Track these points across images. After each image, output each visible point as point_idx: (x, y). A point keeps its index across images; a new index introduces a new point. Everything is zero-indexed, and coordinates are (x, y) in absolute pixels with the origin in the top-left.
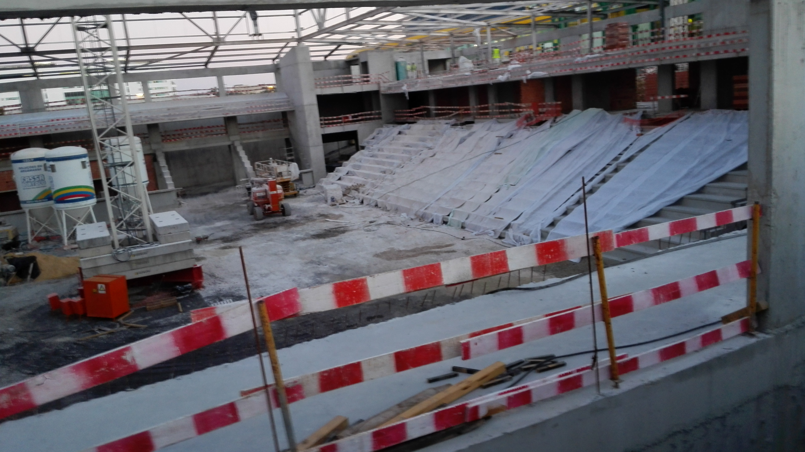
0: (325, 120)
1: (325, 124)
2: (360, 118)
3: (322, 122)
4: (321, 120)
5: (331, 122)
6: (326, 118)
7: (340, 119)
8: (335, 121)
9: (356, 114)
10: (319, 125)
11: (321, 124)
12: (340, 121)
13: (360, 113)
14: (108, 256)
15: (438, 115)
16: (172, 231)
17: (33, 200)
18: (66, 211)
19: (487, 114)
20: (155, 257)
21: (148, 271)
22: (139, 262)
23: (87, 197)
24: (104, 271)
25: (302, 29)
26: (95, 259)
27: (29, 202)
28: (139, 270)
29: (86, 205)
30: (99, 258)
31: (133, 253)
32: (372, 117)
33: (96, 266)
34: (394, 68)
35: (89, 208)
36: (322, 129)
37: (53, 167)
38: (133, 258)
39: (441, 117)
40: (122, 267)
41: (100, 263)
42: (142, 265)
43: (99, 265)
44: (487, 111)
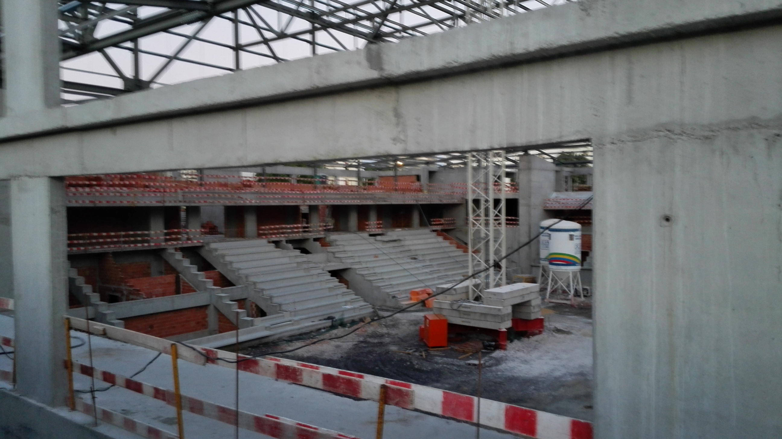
14: (448, 303)
16: (492, 296)
17: (545, 259)
18: (553, 272)
20: (475, 313)
21: (469, 322)
22: (466, 313)
23: (569, 263)
24: (445, 313)
26: (441, 302)
27: (543, 260)
28: (464, 320)
29: (566, 270)
30: (443, 302)
31: (463, 306)
33: (441, 307)
35: (568, 273)
37: (549, 236)
38: (461, 309)
40: (455, 314)
41: (444, 306)
42: (466, 316)
43: (443, 307)
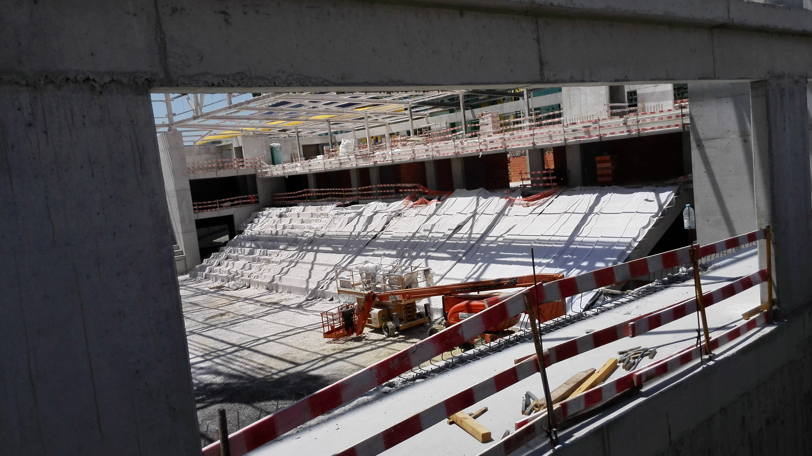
0: (198, 205)
1: (199, 209)
2: (236, 202)
3: (195, 207)
4: (194, 205)
5: (205, 206)
6: (200, 203)
7: (216, 203)
8: (210, 206)
9: (232, 198)
10: (193, 210)
11: (195, 209)
12: (215, 205)
13: (236, 198)
15: (319, 197)
19: (370, 195)
25: (175, 115)
32: (249, 201)
34: (270, 153)
36: (196, 214)
39: (323, 199)
44: (370, 192)
